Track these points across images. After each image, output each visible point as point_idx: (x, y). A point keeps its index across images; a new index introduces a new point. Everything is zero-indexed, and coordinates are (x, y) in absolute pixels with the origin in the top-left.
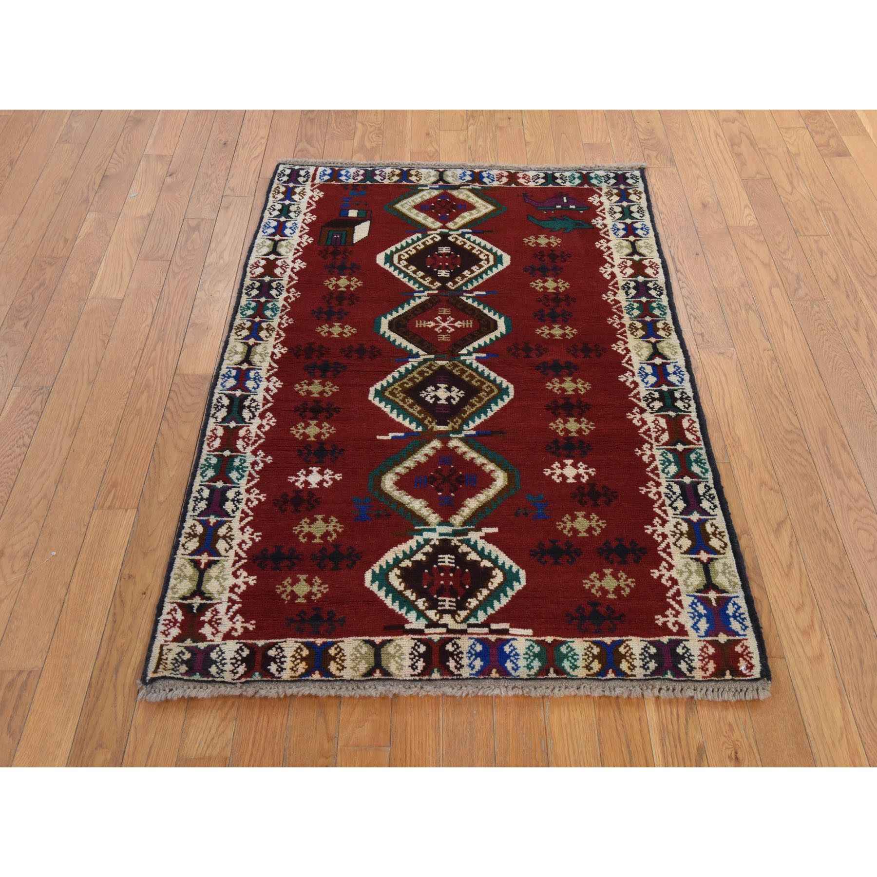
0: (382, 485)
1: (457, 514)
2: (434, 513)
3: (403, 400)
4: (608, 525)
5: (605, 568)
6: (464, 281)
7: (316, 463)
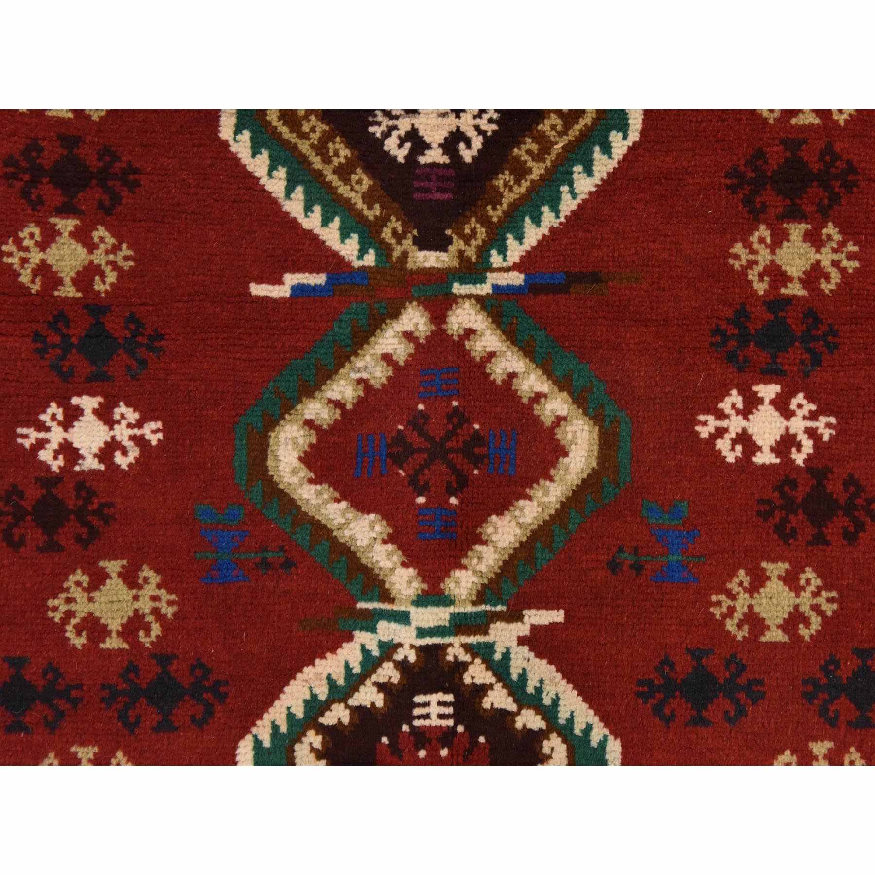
0: (270, 463)
1: (465, 567)
2: (404, 565)
3: (321, 149)
4: (841, 608)
5: (815, 739)
7: (88, 380)
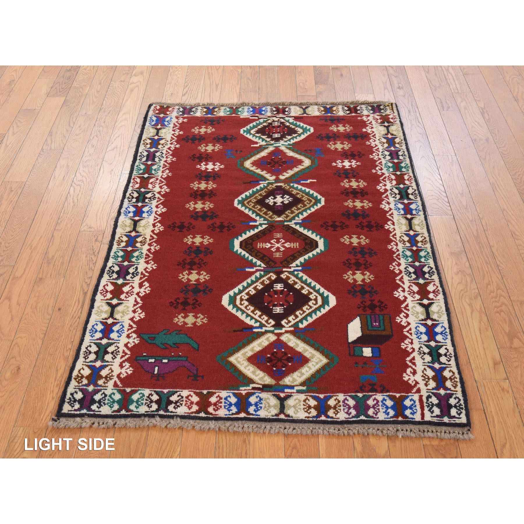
0: (310, 161)
1: (271, 150)
2: (283, 150)
3: (303, 196)
4: (197, 148)
5: (203, 134)
6: (262, 279)
7: (348, 170)
